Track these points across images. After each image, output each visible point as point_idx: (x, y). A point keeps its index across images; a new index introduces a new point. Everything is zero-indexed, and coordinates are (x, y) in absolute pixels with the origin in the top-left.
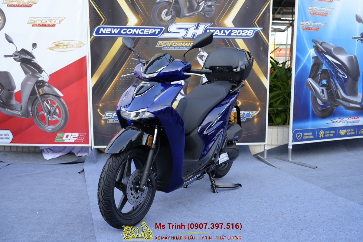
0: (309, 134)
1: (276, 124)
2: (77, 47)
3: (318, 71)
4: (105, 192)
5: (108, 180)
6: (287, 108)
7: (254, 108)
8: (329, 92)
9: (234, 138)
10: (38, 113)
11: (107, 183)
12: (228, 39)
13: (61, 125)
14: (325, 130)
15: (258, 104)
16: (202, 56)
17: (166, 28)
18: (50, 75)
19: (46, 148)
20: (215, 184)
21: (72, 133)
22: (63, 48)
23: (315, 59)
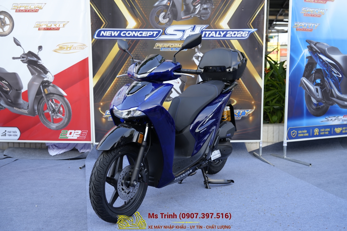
0: (303, 132)
1: (272, 122)
2: (80, 49)
3: (312, 70)
4: (96, 187)
5: (99, 175)
6: (282, 107)
7: (250, 107)
8: (323, 91)
9: (226, 135)
10: (44, 111)
11: (98, 178)
12: (223, 40)
13: (65, 123)
14: (320, 128)
15: (253, 103)
16: (198, 57)
17: (164, 31)
18: (54, 76)
19: (52, 144)
20: (208, 180)
21: (75, 130)
22: (67, 50)
23: (309, 58)
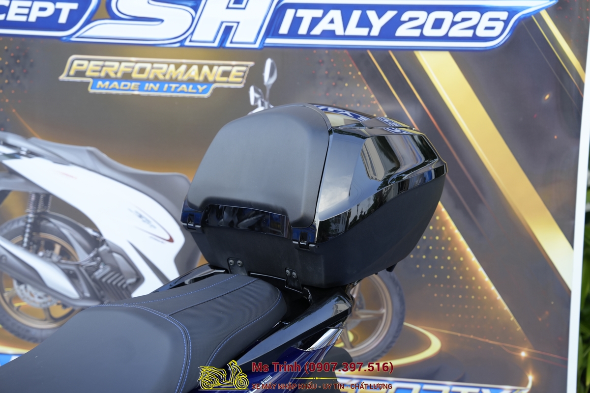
12: (382, 53)
15: (523, 354)
